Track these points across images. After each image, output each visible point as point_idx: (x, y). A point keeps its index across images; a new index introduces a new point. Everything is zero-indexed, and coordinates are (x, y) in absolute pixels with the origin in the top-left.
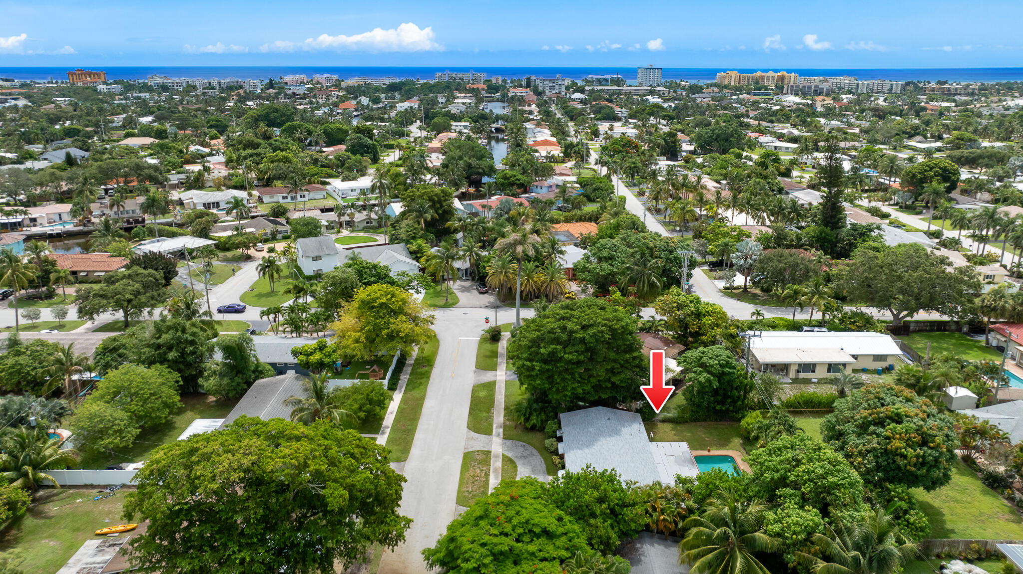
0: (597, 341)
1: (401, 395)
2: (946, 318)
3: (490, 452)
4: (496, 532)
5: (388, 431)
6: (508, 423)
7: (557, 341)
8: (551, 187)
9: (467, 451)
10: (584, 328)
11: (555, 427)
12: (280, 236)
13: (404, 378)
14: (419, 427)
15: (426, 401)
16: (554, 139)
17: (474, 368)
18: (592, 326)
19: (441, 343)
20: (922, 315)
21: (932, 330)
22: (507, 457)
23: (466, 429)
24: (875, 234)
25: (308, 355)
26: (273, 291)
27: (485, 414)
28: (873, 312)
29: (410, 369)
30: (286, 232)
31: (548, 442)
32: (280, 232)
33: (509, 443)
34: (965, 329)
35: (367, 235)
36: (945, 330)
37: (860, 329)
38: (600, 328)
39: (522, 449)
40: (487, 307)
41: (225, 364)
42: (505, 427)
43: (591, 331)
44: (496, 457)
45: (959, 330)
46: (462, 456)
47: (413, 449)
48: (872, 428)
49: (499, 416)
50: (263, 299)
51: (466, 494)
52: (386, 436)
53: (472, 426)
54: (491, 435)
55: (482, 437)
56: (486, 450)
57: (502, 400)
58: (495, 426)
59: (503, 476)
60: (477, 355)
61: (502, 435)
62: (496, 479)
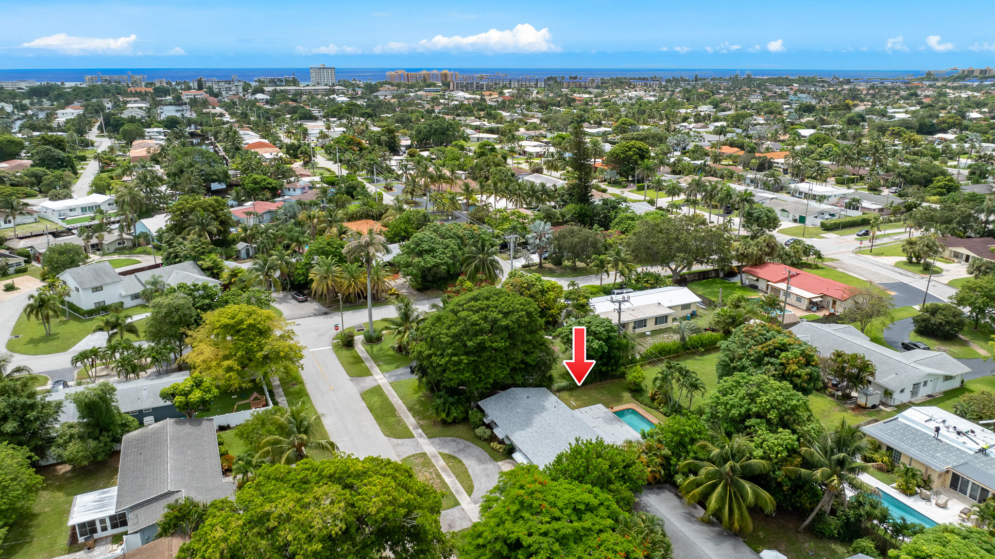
0: (519, 326)
2: (709, 267)
3: (424, 454)
4: (548, 519)
6: (422, 422)
7: (482, 332)
8: (304, 188)
10: (506, 315)
11: (479, 415)
12: (11, 270)
15: (322, 418)
16: (266, 141)
17: (348, 377)
18: (513, 312)
20: (697, 268)
21: (699, 279)
22: (446, 454)
23: (384, 437)
24: (623, 205)
25: (186, 395)
26: (49, 334)
27: (393, 419)
28: (657, 270)
29: (281, 390)
30: (19, 264)
31: (480, 431)
32: (12, 266)
33: (436, 440)
34: (721, 275)
35: (123, 257)
36: (708, 278)
37: (653, 287)
38: (520, 314)
39: (454, 444)
40: (315, 315)
41: (87, 425)
42: (422, 427)
43: (514, 317)
44: (434, 456)
45: (718, 276)
48: (766, 359)
49: (407, 417)
50: (41, 345)
53: (388, 433)
54: (414, 437)
55: (406, 441)
56: (420, 452)
57: (400, 402)
58: (411, 428)
59: (454, 473)
60: (342, 364)
61: (423, 434)
62: (450, 476)
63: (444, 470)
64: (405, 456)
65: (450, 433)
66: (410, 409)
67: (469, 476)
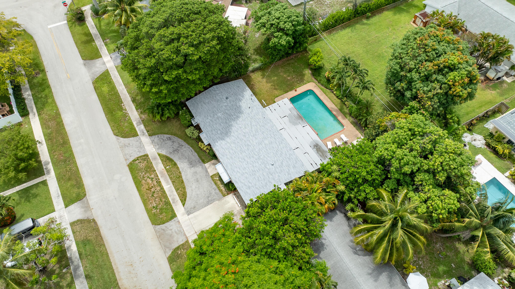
1: (37, 118)
3: (147, 156)
5: (50, 166)
6: (143, 116)
9: (128, 162)
11: (187, 115)
13: (27, 94)
14: (74, 150)
15: (63, 116)
17: (81, 61)
19: (36, 38)
22: (163, 156)
23: (114, 137)
27: (120, 113)
31: (188, 131)
33: (156, 138)
39: (169, 143)
42: (144, 121)
44: (155, 159)
46: (127, 169)
47: (84, 179)
49: (132, 110)
51: (154, 211)
52: (53, 173)
53: (117, 131)
54: (138, 135)
55: (131, 140)
56: (143, 154)
57: (125, 91)
58: (135, 123)
59: (171, 178)
60: (76, 43)
61: (145, 131)
62: (168, 184)
63: (163, 176)
64: (131, 159)
65: (166, 130)
66: (134, 100)
67: (183, 182)
